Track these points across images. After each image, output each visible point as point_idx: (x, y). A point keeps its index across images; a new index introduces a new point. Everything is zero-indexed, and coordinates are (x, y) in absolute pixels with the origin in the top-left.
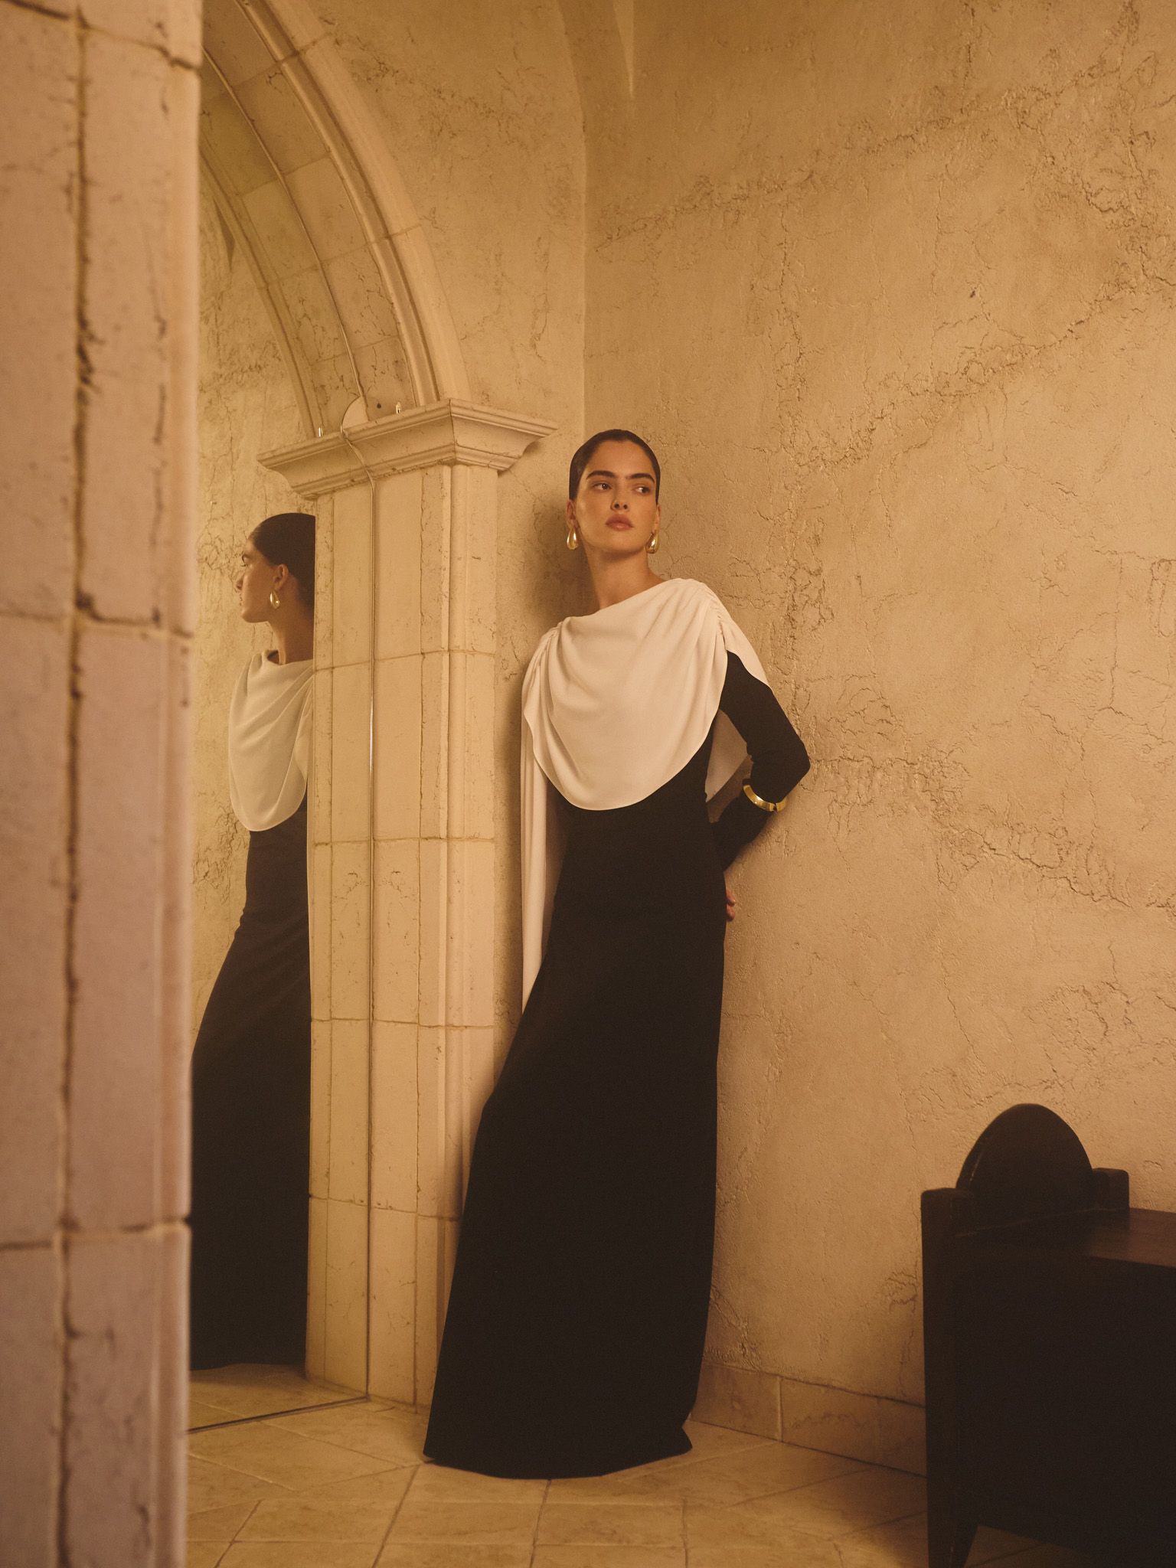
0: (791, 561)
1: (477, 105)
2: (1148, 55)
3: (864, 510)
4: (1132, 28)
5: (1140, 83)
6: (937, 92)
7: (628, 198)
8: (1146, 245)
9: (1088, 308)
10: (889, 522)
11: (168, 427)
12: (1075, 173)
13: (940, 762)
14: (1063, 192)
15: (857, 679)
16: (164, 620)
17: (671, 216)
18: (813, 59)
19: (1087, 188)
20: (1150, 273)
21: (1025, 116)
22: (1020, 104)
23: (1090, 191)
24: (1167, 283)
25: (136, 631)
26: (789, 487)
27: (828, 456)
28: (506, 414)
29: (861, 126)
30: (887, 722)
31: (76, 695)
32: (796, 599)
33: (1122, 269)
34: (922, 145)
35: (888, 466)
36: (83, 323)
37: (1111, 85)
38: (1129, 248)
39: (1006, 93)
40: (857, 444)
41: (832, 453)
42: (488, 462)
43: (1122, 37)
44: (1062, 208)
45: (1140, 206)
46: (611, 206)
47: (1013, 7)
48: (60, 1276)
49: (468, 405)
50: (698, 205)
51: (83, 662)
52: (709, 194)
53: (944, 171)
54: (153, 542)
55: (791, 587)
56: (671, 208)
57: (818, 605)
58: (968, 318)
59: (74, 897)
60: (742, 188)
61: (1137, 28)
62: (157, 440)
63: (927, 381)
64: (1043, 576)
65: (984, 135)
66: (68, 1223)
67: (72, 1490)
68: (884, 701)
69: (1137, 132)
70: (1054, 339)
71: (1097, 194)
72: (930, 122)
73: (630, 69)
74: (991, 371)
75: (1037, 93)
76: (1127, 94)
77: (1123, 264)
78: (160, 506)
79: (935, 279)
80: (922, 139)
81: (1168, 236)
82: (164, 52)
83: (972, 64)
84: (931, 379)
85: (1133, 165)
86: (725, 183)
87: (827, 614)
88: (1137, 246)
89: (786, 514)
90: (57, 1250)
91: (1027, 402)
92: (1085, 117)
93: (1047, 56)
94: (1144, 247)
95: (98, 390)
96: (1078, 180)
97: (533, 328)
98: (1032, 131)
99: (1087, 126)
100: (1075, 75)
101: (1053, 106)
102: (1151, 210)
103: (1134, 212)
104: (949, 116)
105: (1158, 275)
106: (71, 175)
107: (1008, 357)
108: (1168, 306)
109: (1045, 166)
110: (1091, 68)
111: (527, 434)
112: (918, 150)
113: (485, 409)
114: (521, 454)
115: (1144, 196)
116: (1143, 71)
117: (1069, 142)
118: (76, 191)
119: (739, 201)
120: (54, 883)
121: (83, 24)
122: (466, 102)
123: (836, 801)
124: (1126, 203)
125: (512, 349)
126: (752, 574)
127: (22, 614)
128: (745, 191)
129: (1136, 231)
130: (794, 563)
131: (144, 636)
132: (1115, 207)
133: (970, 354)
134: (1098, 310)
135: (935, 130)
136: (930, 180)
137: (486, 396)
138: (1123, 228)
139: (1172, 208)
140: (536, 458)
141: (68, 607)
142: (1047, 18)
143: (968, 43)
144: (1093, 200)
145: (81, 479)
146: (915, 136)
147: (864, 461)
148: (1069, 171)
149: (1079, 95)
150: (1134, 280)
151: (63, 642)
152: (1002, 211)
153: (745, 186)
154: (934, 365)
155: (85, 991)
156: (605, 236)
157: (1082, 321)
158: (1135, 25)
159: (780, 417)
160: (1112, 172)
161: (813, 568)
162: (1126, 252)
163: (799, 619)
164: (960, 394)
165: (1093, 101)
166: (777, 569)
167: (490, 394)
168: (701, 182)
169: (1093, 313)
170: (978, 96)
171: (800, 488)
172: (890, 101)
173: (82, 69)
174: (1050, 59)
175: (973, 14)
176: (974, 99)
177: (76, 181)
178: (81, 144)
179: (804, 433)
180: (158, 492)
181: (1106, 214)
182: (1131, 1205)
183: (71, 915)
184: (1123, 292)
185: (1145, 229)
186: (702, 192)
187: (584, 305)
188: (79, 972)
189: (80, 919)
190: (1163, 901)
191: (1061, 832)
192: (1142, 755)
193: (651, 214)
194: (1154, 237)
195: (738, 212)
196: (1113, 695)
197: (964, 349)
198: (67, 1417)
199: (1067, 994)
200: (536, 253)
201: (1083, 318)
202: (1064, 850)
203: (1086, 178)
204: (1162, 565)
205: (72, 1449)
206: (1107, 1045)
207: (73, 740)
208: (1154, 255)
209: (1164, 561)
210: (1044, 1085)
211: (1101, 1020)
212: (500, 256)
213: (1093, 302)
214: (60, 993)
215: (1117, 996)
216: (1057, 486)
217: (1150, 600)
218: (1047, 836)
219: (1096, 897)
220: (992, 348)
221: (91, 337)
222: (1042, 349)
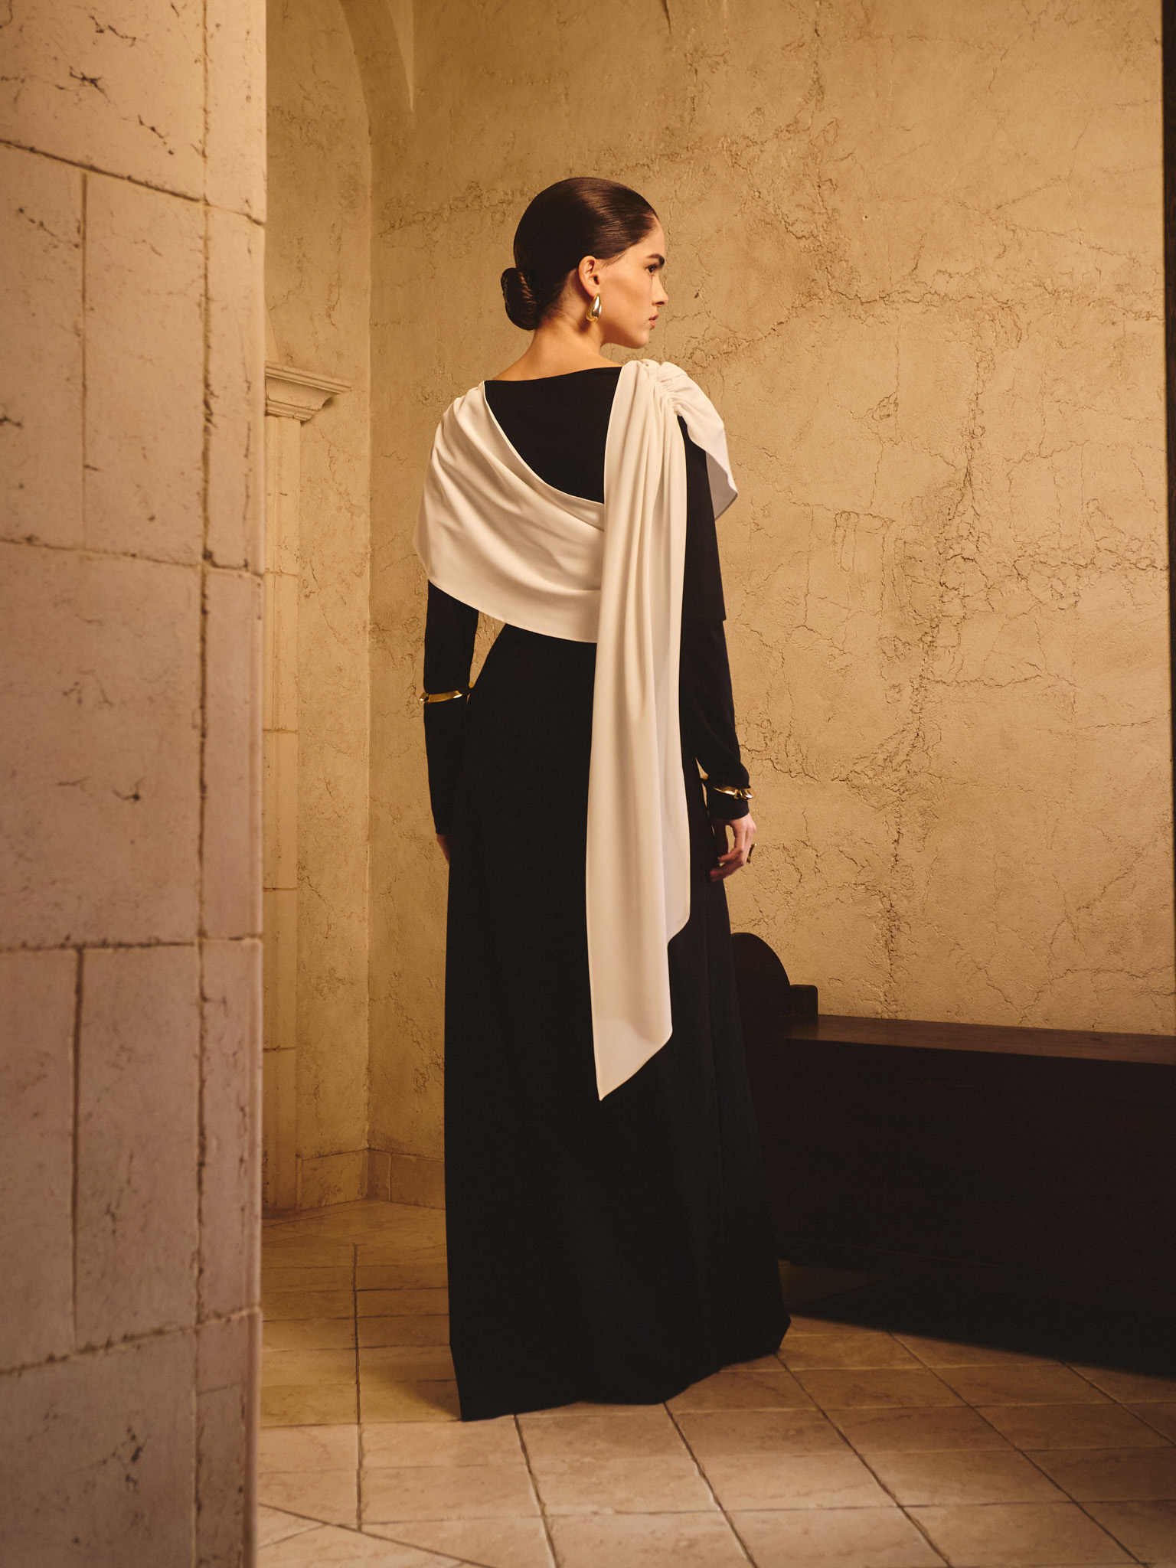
1: (282, 113)
2: (832, 120)
4: (819, 98)
5: (825, 141)
6: (668, 132)
7: (409, 194)
8: (831, 267)
9: (787, 312)
11: (252, 449)
12: (776, 206)
14: (767, 220)
16: (250, 568)
17: (446, 213)
18: (566, 95)
19: (786, 219)
20: (834, 288)
21: (738, 158)
22: (734, 148)
23: (788, 221)
24: (846, 297)
25: (235, 573)
28: (310, 375)
29: (607, 153)
31: (204, 612)
33: (813, 284)
34: (656, 173)
36: (207, 385)
37: (803, 140)
38: (818, 269)
39: (723, 139)
42: (293, 414)
43: (813, 103)
44: (766, 232)
45: (825, 236)
46: (394, 200)
47: (727, 71)
48: (198, 964)
49: (279, 367)
50: (469, 205)
51: (207, 592)
52: (479, 197)
53: (674, 196)
54: (244, 518)
56: (446, 206)
58: (693, 314)
59: (204, 736)
60: (507, 194)
61: (823, 98)
62: (246, 456)
64: (751, 521)
65: (706, 170)
66: (202, 933)
69: (823, 179)
70: (760, 335)
71: (793, 224)
72: (663, 155)
73: (411, 88)
74: (710, 357)
75: (747, 140)
76: (816, 149)
77: (813, 280)
78: (248, 496)
79: (667, 281)
80: (657, 168)
81: (847, 261)
82: (249, 217)
83: (696, 112)
85: (821, 204)
86: (493, 189)
88: (824, 267)
90: (196, 948)
91: (740, 383)
92: (784, 163)
93: (754, 112)
94: (829, 268)
95: (215, 426)
96: (778, 212)
97: (329, 300)
98: (743, 171)
99: (786, 171)
100: (776, 130)
101: (759, 152)
102: (834, 240)
103: (821, 240)
104: (677, 152)
105: (840, 291)
106: (201, 295)
107: (725, 347)
108: (847, 316)
109: (753, 198)
110: (788, 126)
111: (326, 391)
112: (652, 177)
113: (293, 370)
114: (320, 406)
115: (829, 228)
116: (828, 132)
117: (771, 182)
118: (203, 305)
119: (504, 205)
120: (194, 727)
121: (207, 203)
122: (273, 110)
124: (815, 233)
125: (311, 319)
127: (177, 563)
128: (510, 197)
129: (823, 255)
131: (240, 576)
132: (807, 236)
133: (694, 344)
134: (795, 315)
135: (666, 162)
136: (662, 201)
137: (290, 357)
138: (813, 252)
139: (850, 240)
140: (331, 410)
141: (200, 558)
142: (754, 82)
143: (693, 95)
144: (790, 228)
145: (206, 481)
146: (650, 165)
148: (771, 204)
149: (779, 146)
150: (821, 293)
151: (198, 580)
152: (719, 231)
153: (510, 193)
154: (667, 350)
155: (211, 792)
156: (389, 226)
157: (782, 323)
158: (821, 96)
160: (804, 208)
162: (815, 271)
165: (790, 151)
167: (294, 356)
168: (472, 187)
169: (791, 317)
170: (700, 138)
172: (630, 135)
173: (206, 231)
174: (757, 116)
175: (696, 73)
176: (697, 140)
177: (203, 299)
178: (206, 277)
180: (247, 487)
181: (800, 240)
182: (819, 1012)
183: (203, 745)
184: (813, 302)
185: (830, 254)
186: (472, 195)
187: (370, 282)
188: (207, 780)
189: (207, 750)
190: (844, 776)
191: (766, 723)
192: (828, 663)
193: (429, 209)
194: (836, 261)
195: (504, 214)
196: (806, 616)
197: (689, 339)
198: (203, 1049)
199: (770, 850)
200: (331, 237)
201: (783, 320)
202: (769, 737)
203: (785, 210)
204: (844, 515)
205: (206, 1068)
206: (802, 890)
207: (203, 640)
208: (836, 275)
209: (844, 512)
210: (753, 923)
211: (797, 870)
212: (302, 239)
213: (790, 307)
214: (197, 794)
215: (810, 851)
216: (764, 451)
217: (835, 543)
218: (755, 727)
219: (793, 774)
220: (712, 339)
221: (212, 394)
222: (751, 342)
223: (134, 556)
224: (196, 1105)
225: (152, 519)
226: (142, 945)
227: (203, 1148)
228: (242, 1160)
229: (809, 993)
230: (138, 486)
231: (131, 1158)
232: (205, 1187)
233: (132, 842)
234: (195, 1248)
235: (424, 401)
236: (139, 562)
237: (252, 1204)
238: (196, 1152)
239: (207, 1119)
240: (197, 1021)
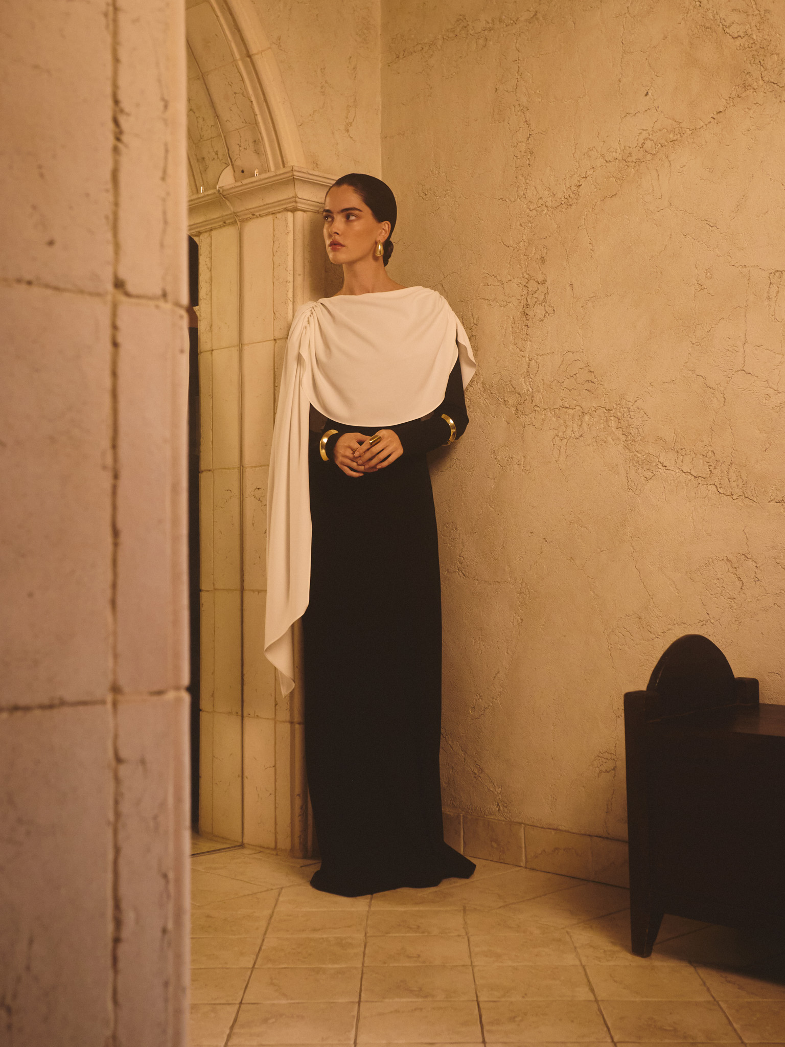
0: (525, 274)
3: (575, 239)
7: (410, 30)
8: (763, 60)
9: (725, 103)
10: (591, 248)
11: (170, 171)
12: (715, 12)
13: (628, 408)
14: (707, 25)
15: (571, 353)
16: (170, 297)
17: (440, 42)
19: (724, 21)
20: (766, 79)
23: (725, 24)
24: (778, 85)
25: (152, 303)
26: (523, 225)
27: (549, 204)
28: (330, 177)
30: (592, 382)
31: (115, 344)
32: (529, 300)
33: (748, 76)
35: (591, 210)
36: (116, 102)
38: (752, 62)
40: (569, 195)
41: (552, 201)
44: (707, 36)
45: (759, 34)
46: (399, 36)
48: (111, 724)
49: (305, 170)
50: (458, 34)
51: (119, 323)
52: (466, 27)
53: (627, 11)
54: (162, 245)
55: (525, 292)
56: (440, 36)
57: (544, 304)
58: (643, 110)
59: (116, 476)
60: (488, 23)
62: (163, 179)
63: (616, 152)
64: (696, 282)
66: (116, 689)
67: (122, 861)
68: (589, 368)
70: (702, 124)
71: (730, 26)
74: (660, 145)
77: (748, 73)
78: (166, 222)
79: (621, 84)
81: (778, 54)
84: (619, 151)
85: (754, 7)
86: (477, 20)
87: (550, 310)
88: (757, 61)
89: (521, 243)
90: (109, 706)
91: (684, 166)
94: (762, 61)
95: (126, 146)
96: (716, 17)
97: (347, 118)
102: (766, 37)
105: (772, 80)
106: (108, 5)
107: (671, 136)
108: (779, 101)
109: (694, 7)
113: (316, 173)
115: (762, 28)
118: (111, 15)
119: (486, 32)
120: (104, 468)
123: (558, 436)
124: (750, 32)
125: (333, 133)
126: (499, 284)
127: (82, 292)
128: (491, 25)
129: (756, 51)
130: (527, 276)
131: (157, 307)
132: (742, 35)
133: (645, 134)
134: (732, 104)
136: (616, 17)
137: (316, 164)
138: (748, 49)
139: (781, 35)
141: (109, 287)
144: (727, 30)
145: (116, 204)
147: (574, 207)
148: (710, 11)
150: (755, 83)
151: (107, 311)
152: (665, 38)
153: (490, 21)
154: (621, 142)
155: (125, 537)
156: (394, 57)
157: (721, 112)
159: (516, 177)
160: (740, 12)
161: (540, 279)
162: (750, 66)
163: (531, 314)
164: (639, 161)
166: (515, 280)
167: (318, 163)
168: (460, 19)
169: (728, 106)
171: (530, 225)
177: (111, 9)
179: (533, 188)
180: (164, 213)
181: (736, 40)
182: (761, 702)
183: (115, 488)
184: (748, 92)
185: (763, 50)
186: (461, 26)
187: (381, 103)
188: (120, 525)
189: (121, 491)
190: (780, 499)
191: (710, 454)
192: (764, 401)
193: (426, 40)
194: (768, 55)
195: (486, 39)
196: (744, 361)
197: (641, 131)
198: (117, 814)
199: (716, 562)
200: (348, 67)
201: (721, 109)
202: (713, 466)
203: (722, 15)
204: (777, 274)
205: (121, 835)
206: (743, 596)
207: (114, 374)
208: (769, 67)
209: (777, 271)
210: (701, 623)
211: (739, 578)
212: (324, 69)
213: (728, 99)
214: (109, 539)
215: (750, 562)
216: (706, 222)
217: (769, 298)
218: (701, 457)
219: (734, 497)
220: (660, 130)
221: (122, 111)
222: (694, 130)
223: (29, 283)
224: (110, 876)
225: (51, 243)
226: (43, 707)
227: (118, 923)
228: (164, 931)
229: (751, 686)
230: (34, 207)
231: (31, 942)
232: (121, 965)
233: (30, 595)
234: (109, 1033)
235: (424, 197)
236: (36, 291)
237: (179, 975)
238: (110, 927)
239: (124, 890)
240: (110, 787)
